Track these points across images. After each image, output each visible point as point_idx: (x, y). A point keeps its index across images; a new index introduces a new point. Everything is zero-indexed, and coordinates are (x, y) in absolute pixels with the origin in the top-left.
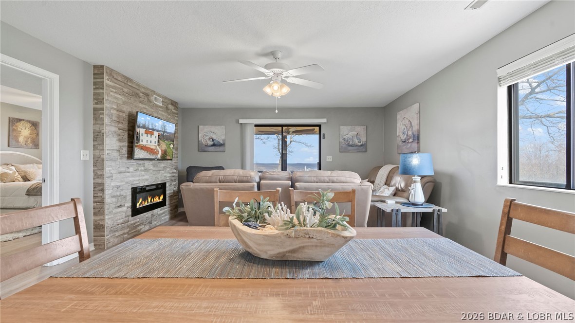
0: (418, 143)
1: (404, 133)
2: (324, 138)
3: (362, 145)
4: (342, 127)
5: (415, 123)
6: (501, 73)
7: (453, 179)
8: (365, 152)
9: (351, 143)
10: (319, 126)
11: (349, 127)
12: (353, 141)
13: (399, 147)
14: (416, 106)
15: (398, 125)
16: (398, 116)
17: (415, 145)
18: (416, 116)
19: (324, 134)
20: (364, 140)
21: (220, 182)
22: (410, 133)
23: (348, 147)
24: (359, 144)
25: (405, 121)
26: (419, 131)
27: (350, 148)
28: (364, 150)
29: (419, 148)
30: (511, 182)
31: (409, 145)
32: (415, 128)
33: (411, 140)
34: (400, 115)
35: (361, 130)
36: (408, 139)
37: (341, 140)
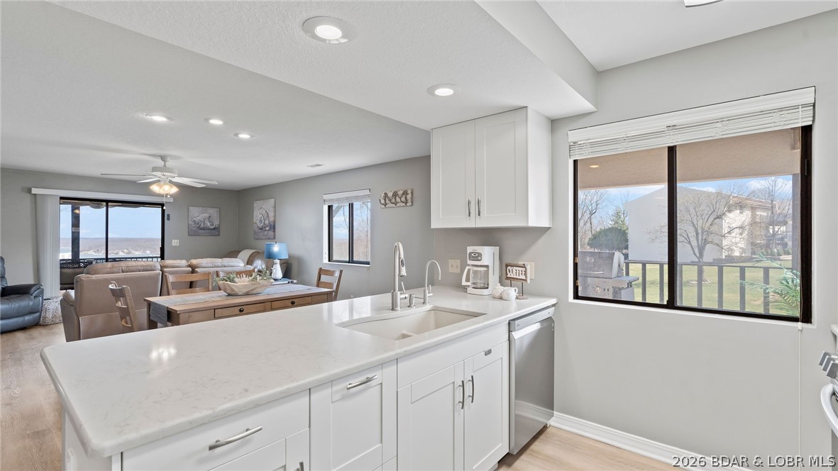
0: (274, 231)
1: (261, 221)
2: (168, 219)
3: (214, 229)
4: (191, 208)
5: (271, 214)
6: (325, 197)
7: (300, 260)
8: (218, 235)
9: (202, 226)
10: (162, 205)
11: (200, 209)
12: (204, 224)
13: (255, 232)
14: (273, 200)
15: (255, 213)
16: (255, 205)
17: (271, 233)
18: (272, 209)
19: (168, 215)
20: (216, 223)
21: (123, 272)
22: (267, 222)
23: (197, 230)
24: (212, 227)
25: (261, 211)
26: (274, 222)
27: (201, 231)
28: (217, 233)
29: (274, 236)
30: (329, 261)
31: (266, 232)
32: (272, 219)
33: (267, 229)
34: (257, 205)
35: (213, 212)
36: (265, 227)
37: (190, 223)
